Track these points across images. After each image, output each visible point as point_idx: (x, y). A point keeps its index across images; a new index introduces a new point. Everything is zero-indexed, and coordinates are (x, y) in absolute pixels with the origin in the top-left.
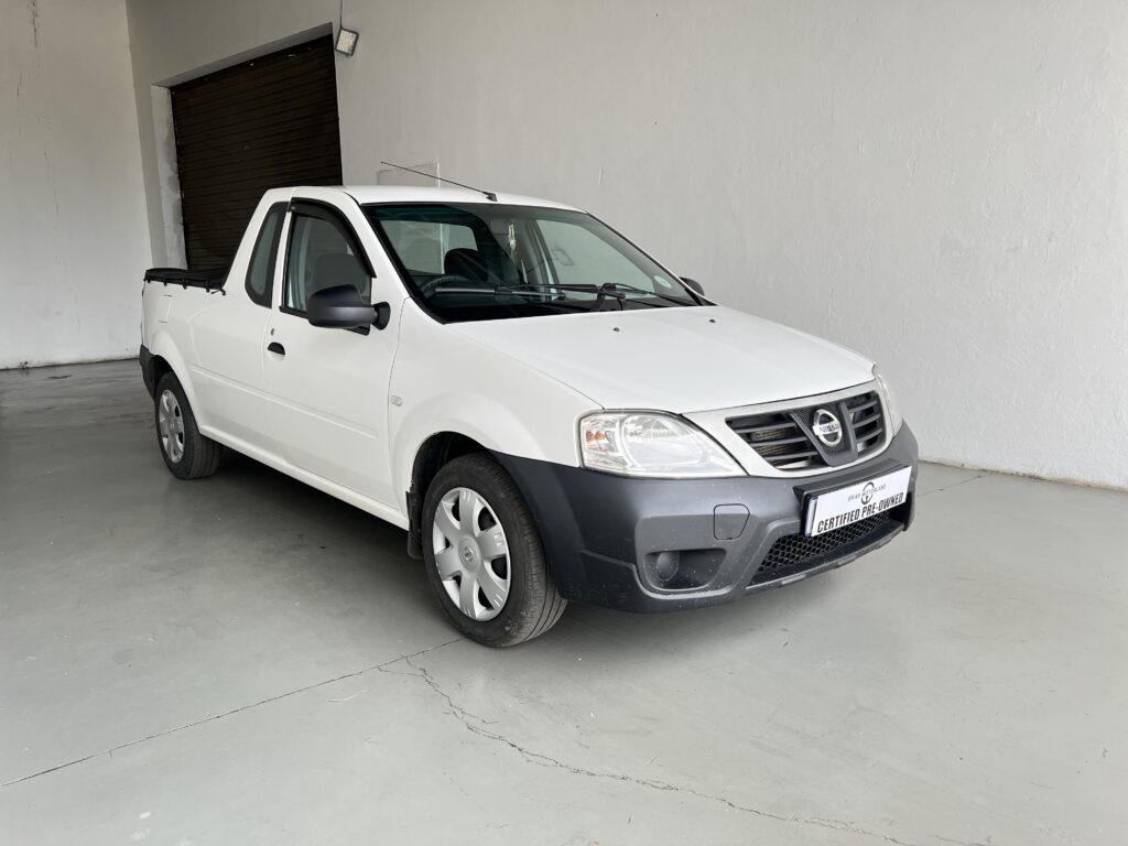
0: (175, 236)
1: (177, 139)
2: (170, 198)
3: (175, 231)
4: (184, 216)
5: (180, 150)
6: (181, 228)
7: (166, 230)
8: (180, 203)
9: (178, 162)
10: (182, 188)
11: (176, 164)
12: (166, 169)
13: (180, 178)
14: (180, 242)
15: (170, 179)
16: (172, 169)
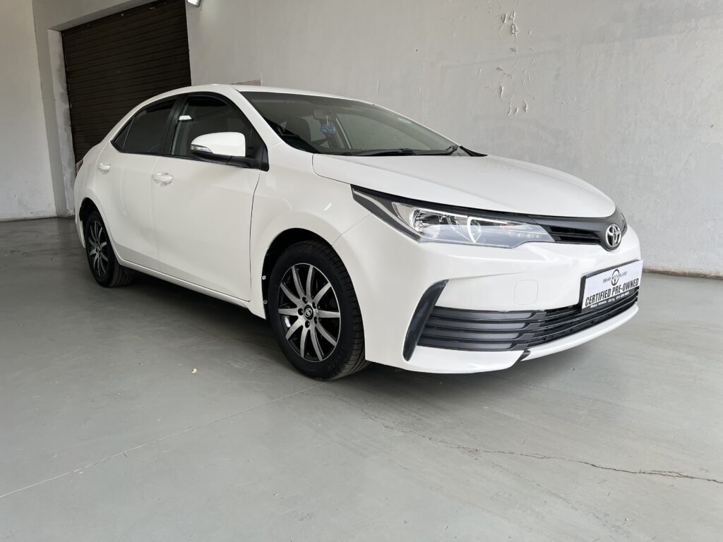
0: (65, 134)
1: (66, 67)
2: (62, 108)
3: (65, 129)
4: (71, 120)
5: (68, 74)
6: (70, 128)
7: (59, 129)
8: (69, 112)
9: (67, 83)
10: (70, 101)
11: (65, 84)
12: (59, 88)
13: (68, 94)
14: (68, 138)
15: (61, 94)
16: (63, 88)
